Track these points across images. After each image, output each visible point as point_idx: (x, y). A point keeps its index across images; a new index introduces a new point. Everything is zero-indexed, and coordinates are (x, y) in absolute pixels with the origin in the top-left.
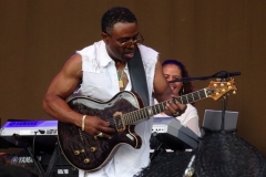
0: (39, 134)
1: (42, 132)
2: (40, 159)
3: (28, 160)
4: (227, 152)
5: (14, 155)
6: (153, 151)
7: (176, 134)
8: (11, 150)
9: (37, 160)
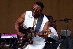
0: (12, 38)
1: (13, 37)
2: (13, 45)
3: (9, 45)
4: (70, 43)
5: (5, 44)
6: (46, 43)
7: (52, 37)
8: (4, 43)
9: (12, 45)
